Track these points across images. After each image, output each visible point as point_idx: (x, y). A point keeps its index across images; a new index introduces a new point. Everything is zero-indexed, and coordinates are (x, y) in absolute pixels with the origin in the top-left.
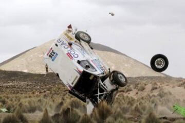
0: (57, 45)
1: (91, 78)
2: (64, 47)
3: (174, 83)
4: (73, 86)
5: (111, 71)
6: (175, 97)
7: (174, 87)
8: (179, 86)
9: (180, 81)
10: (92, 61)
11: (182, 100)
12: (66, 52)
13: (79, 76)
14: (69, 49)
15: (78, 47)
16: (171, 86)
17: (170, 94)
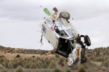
0: (45, 23)
1: (66, 42)
2: (50, 23)
3: (5, 50)
4: (56, 48)
5: (80, 36)
6: (6, 58)
7: (5, 53)
8: (9, 52)
9: (9, 49)
10: (66, 30)
11: (10, 60)
12: (50, 27)
13: (58, 41)
14: (53, 24)
15: (59, 22)
16: (4, 52)
17: (4, 57)
